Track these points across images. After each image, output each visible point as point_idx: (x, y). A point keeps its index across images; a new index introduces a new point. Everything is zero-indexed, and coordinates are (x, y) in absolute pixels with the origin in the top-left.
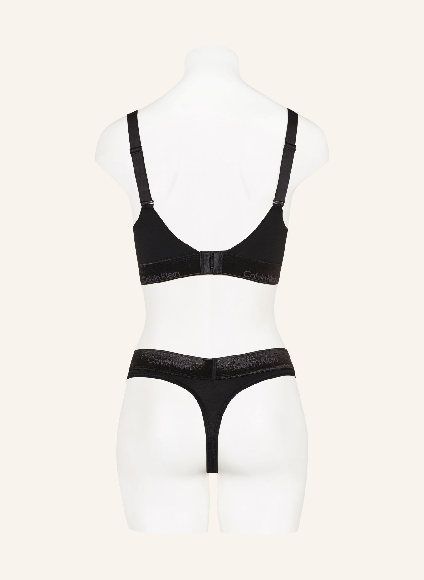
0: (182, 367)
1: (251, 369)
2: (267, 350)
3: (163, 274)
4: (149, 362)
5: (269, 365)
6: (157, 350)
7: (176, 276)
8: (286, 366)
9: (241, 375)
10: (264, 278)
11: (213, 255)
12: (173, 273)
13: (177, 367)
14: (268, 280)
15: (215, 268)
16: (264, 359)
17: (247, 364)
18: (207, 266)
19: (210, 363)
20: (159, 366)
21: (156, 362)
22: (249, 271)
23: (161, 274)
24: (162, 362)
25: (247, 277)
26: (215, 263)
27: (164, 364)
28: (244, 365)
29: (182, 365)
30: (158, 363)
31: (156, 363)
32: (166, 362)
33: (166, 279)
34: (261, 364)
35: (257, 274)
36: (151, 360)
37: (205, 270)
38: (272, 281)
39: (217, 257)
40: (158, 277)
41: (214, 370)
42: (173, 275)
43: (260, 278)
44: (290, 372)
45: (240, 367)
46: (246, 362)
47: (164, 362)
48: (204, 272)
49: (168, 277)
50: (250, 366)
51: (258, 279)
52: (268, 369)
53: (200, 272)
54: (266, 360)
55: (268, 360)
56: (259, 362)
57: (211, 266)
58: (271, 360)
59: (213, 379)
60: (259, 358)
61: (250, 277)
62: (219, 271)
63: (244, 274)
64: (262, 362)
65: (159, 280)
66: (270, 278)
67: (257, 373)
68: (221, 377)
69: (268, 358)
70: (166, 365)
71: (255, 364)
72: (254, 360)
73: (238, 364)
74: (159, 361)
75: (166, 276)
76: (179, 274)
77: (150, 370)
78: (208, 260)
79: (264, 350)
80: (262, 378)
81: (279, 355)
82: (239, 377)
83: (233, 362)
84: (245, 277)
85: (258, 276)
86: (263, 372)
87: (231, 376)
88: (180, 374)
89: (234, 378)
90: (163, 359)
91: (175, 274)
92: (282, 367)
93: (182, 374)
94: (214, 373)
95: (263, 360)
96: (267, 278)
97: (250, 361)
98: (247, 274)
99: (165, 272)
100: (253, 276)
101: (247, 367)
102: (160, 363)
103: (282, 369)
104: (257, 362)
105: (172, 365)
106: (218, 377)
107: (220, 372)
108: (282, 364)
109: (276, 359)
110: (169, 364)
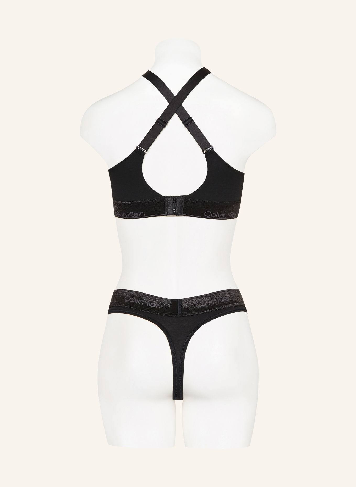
0: (152, 306)
1: (210, 307)
2: (222, 291)
3: (129, 213)
4: (126, 300)
5: (225, 303)
6: (132, 291)
7: (141, 216)
8: (238, 304)
9: (202, 312)
10: (225, 216)
11: (176, 199)
12: (139, 213)
13: (148, 306)
14: (229, 216)
15: (178, 211)
16: (220, 298)
17: (206, 304)
18: (170, 208)
19: (175, 303)
20: (133, 304)
21: (131, 300)
22: (209, 212)
23: (128, 212)
24: (136, 301)
25: (208, 216)
26: (177, 206)
27: (137, 302)
28: (204, 304)
29: (152, 304)
30: (133, 302)
31: (131, 302)
32: (139, 301)
33: (131, 217)
34: (218, 303)
35: (218, 213)
36: (127, 299)
37: (169, 212)
38: (232, 216)
39: (178, 200)
40: (125, 214)
41: (179, 308)
42: (139, 215)
43: (221, 216)
44: (242, 308)
45: (200, 306)
46: (206, 302)
47: (138, 301)
48: (168, 214)
49: (134, 216)
50: (209, 304)
51: (219, 217)
52: (223, 307)
53: (165, 214)
54: (221, 300)
55: (223, 299)
56: (216, 301)
57: (174, 208)
58: (226, 299)
59: (178, 316)
60: (216, 298)
61: (211, 216)
62: (180, 213)
63: (205, 214)
64: (219, 301)
65: (125, 216)
66: (231, 214)
67: (215, 310)
68: (185, 314)
69: (223, 298)
70: (139, 303)
71: (213, 303)
72: (212, 300)
73: (199, 304)
74: (133, 300)
75: (132, 215)
76: (144, 214)
77: (126, 307)
78: (171, 203)
79: (219, 291)
80: (219, 314)
81: (232, 294)
82: (200, 314)
83: (195, 302)
84: (206, 217)
85: (219, 214)
86: (220, 309)
87: (194, 313)
88: (150, 311)
89: (196, 315)
90: (137, 299)
91: (141, 214)
92: (235, 304)
93: (152, 312)
94: (179, 311)
95: (219, 300)
96: (227, 215)
97: (209, 301)
98: (208, 214)
99: (131, 211)
100: (213, 215)
101: (207, 306)
102: (135, 302)
103: (235, 306)
104: (215, 301)
105: (144, 303)
106: (183, 314)
107: (184, 311)
108: (235, 302)
109: (229, 298)
110: (141, 303)
